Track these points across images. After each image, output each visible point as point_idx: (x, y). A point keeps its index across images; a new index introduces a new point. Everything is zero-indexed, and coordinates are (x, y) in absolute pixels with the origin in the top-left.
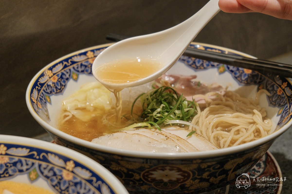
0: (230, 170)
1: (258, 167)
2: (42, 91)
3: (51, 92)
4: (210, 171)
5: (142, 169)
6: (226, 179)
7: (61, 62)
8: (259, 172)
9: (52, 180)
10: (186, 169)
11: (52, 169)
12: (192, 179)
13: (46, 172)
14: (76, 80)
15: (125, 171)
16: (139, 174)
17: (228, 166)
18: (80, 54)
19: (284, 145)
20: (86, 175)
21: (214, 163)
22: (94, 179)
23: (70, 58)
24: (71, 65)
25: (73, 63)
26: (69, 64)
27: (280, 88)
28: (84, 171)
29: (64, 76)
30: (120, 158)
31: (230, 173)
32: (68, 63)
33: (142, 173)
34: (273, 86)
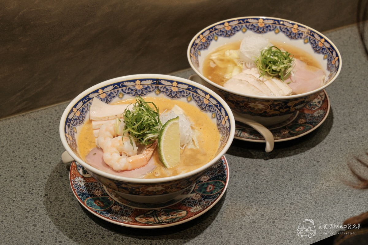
0: (291, 106)
1: (319, 104)
2: (196, 48)
3: (201, 49)
4: (279, 106)
5: (244, 101)
7: (209, 29)
8: (318, 106)
9: (198, 103)
10: (266, 104)
11: (198, 97)
12: (270, 109)
13: (196, 98)
14: (216, 40)
15: (236, 101)
18: (220, 24)
19: (343, 90)
20: (215, 102)
21: (281, 102)
22: (219, 105)
23: (214, 26)
24: (214, 31)
25: (216, 29)
26: (213, 31)
27: (334, 60)
28: (214, 100)
29: (209, 38)
31: (291, 108)
32: (213, 29)
33: (244, 103)
34: (331, 57)
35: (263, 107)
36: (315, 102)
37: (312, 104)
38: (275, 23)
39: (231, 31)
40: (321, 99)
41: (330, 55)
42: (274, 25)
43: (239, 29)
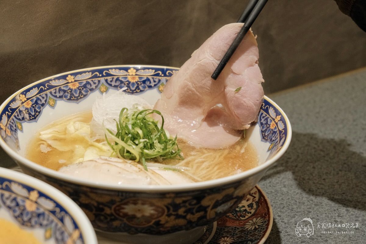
1: (250, 208)
2: (12, 117)
3: (23, 119)
4: (185, 206)
5: (112, 202)
6: (204, 217)
7: (38, 86)
8: (250, 213)
9: (14, 211)
10: (159, 204)
11: (15, 199)
12: (167, 215)
13: (8, 202)
14: (53, 107)
15: (95, 204)
16: (110, 208)
17: (205, 202)
18: (59, 78)
19: (285, 186)
20: (50, 206)
21: (189, 198)
22: (58, 210)
23: (48, 82)
24: (48, 89)
25: (51, 87)
26: (46, 89)
27: (273, 122)
28: (48, 201)
29: (39, 102)
30: (88, 190)
31: (209, 210)
32: (44, 86)
33: (113, 207)
34: (267, 119)
35: (152, 212)
36: (244, 206)
37: (238, 209)
38: (158, 75)
39: (80, 90)
40: (253, 201)
41: (264, 115)
42: (157, 78)
43: (93, 86)
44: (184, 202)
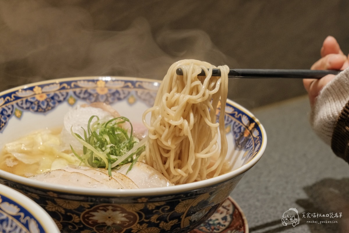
1: (224, 221)
4: (159, 213)
5: (81, 209)
6: (178, 225)
8: (225, 225)
10: (131, 210)
12: (139, 223)
14: (19, 118)
15: (63, 212)
16: (79, 215)
17: (180, 209)
18: (26, 90)
20: (14, 210)
21: (163, 203)
22: (22, 215)
23: (14, 92)
24: (14, 100)
25: (17, 98)
26: (12, 100)
27: (247, 130)
28: (12, 206)
29: (5, 113)
30: (55, 195)
31: (183, 217)
32: (11, 97)
33: (82, 214)
34: (240, 128)
35: (124, 219)
36: (217, 220)
37: (211, 223)
38: (127, 87)
39: (47, 102)
40: (227, 213)
41: (237, 124)
42: (126, 90)
43: (61, 98)
44: (158, 208)
